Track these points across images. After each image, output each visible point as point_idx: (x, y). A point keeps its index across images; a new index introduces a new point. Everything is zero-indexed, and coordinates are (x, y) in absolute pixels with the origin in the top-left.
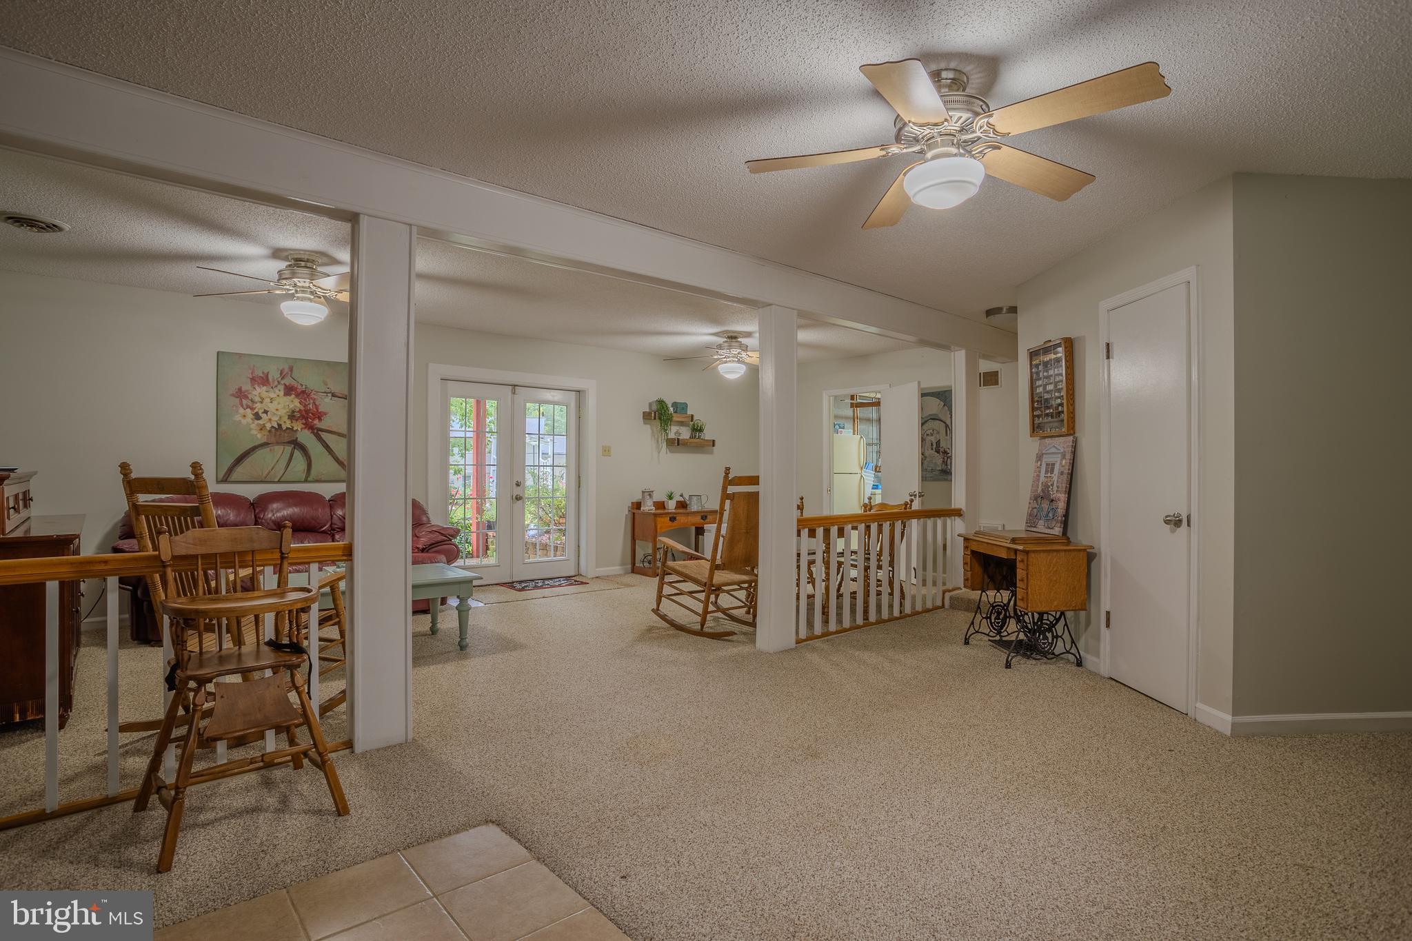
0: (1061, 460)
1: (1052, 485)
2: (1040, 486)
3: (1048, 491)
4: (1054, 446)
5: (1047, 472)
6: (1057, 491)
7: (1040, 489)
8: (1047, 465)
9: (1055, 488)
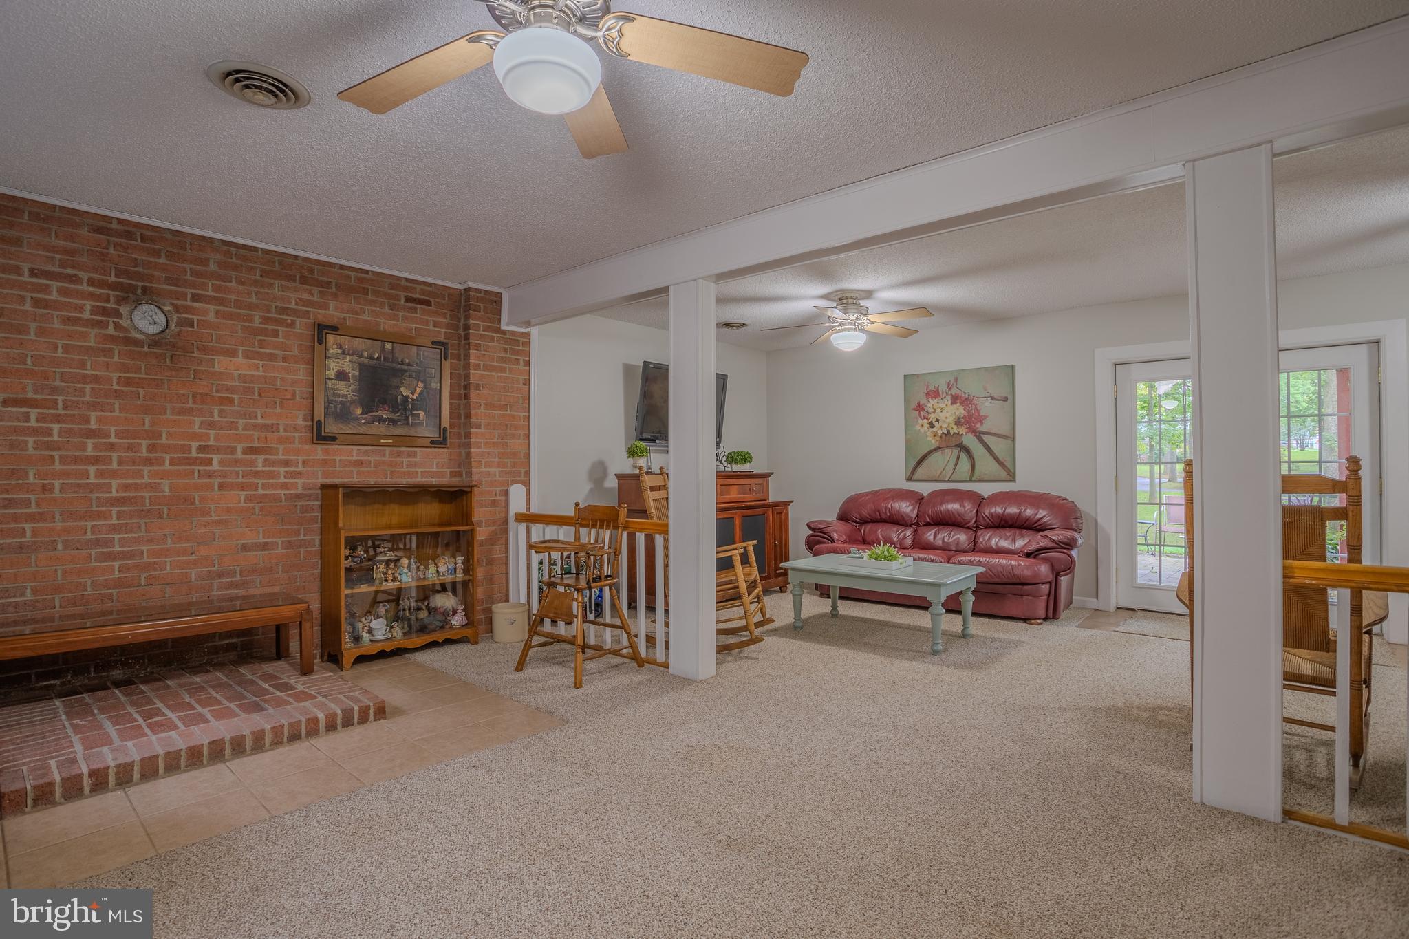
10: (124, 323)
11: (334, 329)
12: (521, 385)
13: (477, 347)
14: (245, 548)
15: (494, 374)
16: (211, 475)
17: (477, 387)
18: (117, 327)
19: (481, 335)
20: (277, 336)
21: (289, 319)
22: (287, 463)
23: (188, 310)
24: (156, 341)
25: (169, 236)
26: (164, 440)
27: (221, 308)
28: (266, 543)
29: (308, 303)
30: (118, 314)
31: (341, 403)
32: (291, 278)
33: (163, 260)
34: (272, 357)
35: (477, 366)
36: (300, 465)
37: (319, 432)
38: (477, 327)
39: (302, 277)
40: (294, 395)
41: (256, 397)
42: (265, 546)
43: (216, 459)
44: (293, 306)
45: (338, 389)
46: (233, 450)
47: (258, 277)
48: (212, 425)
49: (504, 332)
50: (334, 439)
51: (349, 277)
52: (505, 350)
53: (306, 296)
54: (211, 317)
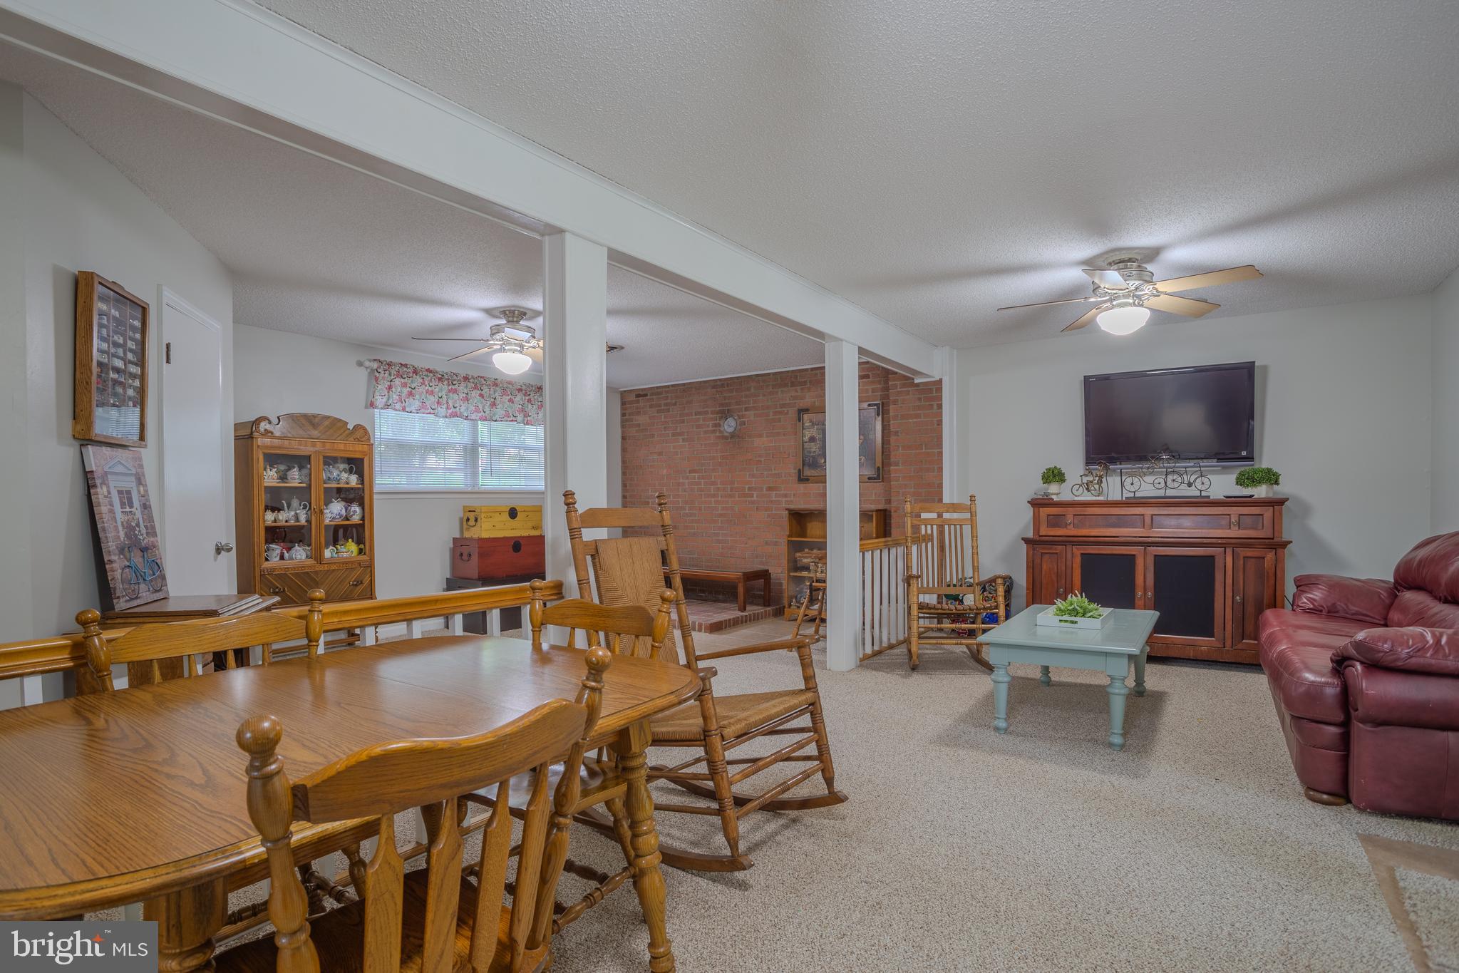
0: (138, 487)
1: (138, 525)
2: (120, 528)
3: (136, 536)
4: (121, 463)
5: (123, 505)
6: (147, 533)
7: (122, 534)
8: (120, 492)
9: (144, 531)
10: (722, 429)
11: (806, 411)
12: (936, 426)
13: (895, 402)
14: (767, 543)
15: (911, 421)
16: (753, 503)
17: (896, 433)
18: (720, 431)
19: (898, 392)
20: (780, 421)
21: (785, 410)
22: (786, 496)
23: (743, 416)
24: (733, 435)
25: (736, 381)
26: (736, 485)
27: (756, 412)
28: (776, 542)
29: (795, 398)
30: (720, 425)
31: (812, 456)
32: (786, 385)
33: (734, 394)
34: (778, 434)
35: (895, 418)
36: (792, 496)
37: (799, 477)
38: (895, 386)
39: (792, 383)
40: (789, 454)
41: (771, 458)
42: (776, 544)
43: (755, 494)
44: (788, 402)
45: (810, 448)
46: (762, 489)
47: (771, 390)
48: (753, 476)
49: (918, 385)
50: (808, 480)
51: (817, 374)
52: (920, 399)
53: (793, 394)
54: (752, 418)
